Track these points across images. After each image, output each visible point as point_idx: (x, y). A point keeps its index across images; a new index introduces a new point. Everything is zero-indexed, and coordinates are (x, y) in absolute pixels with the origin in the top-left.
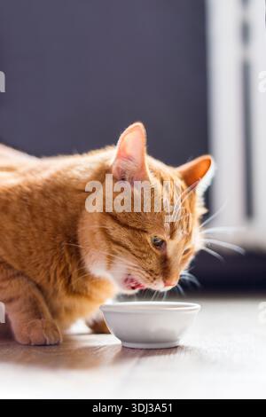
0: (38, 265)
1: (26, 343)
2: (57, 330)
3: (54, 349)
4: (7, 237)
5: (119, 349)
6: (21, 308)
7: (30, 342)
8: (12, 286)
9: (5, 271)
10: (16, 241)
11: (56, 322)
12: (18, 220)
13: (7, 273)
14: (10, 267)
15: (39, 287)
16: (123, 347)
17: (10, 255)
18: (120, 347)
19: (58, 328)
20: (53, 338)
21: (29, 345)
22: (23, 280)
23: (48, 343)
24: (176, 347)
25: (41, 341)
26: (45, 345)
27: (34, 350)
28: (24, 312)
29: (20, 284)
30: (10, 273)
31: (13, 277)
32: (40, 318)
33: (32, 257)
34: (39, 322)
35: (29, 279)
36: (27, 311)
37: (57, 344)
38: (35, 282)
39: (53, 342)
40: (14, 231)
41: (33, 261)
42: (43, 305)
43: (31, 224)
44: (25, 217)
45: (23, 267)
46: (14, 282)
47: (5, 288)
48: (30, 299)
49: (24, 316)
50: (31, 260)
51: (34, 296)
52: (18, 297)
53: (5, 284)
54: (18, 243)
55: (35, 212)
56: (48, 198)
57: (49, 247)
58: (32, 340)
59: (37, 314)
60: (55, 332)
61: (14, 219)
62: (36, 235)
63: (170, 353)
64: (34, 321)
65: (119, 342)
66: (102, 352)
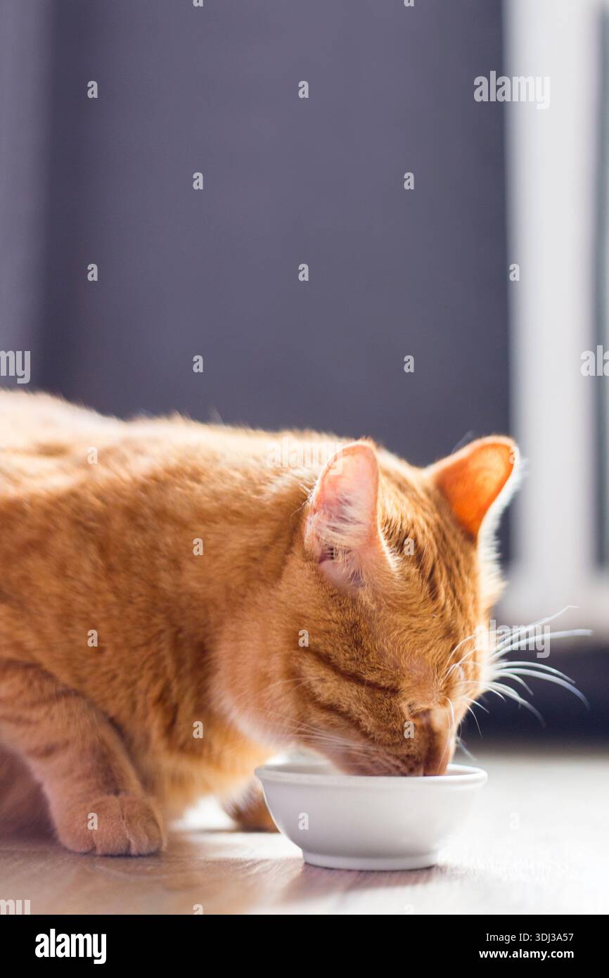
0: (114, 677)
1: (84, 849)
2: (154, 821)
3: (150, 865)
4: (43, 609)
5: (298, 870)
6: (71, 771)
7: (95, 848)
8: (52, 718)
9: (36, 684)
10: (66, 618)
11: (151, 801)
12: (69, 573)
13: (42, 690)
14: (49, 676)
15: (115, 724)
16: (306, 864)
17: (51, 649)
18: (301, 864)
19: (158, 816)
20: (145, 839)
21: (90, 853)
22: (78, 706)
23: (134, 851)
24: (429, 868)
25: (119, 846)
26: (126, 855)
27: (101, 867)
28: (79, 779)
29: (71, 715)
30: (49, 688)
31: (57, 697)
32: (117, 793)
33: (103, 660)
34: (113, 800)
35: (92, 705)
36: (87, 776)
37: (155, 855)
38: (105, 714)
39: (144, 850)
40: (61, 597)
41: (104, 669)
42: (123, 761)
43: (104, 585)
44: (87, 566)
45: (81, 681)
46: (59, 709)
47: (37, 723)
48: (93, 749)
49: (79, 787)
50: (97, 665)
51: (103, 742)
52: (67, 744)
53: (38, 714)
54: (69, 625)
55: (114, 559)
56: (142, 529)
57: (139, 639)
58: (98, 843)
59: (110, 781)
60: (151, 827)
61: (62, 571)
62: (116, 612)
63: (416, 882)
64: (104, 798)
65: (297, 852)
66: (258, 874)
